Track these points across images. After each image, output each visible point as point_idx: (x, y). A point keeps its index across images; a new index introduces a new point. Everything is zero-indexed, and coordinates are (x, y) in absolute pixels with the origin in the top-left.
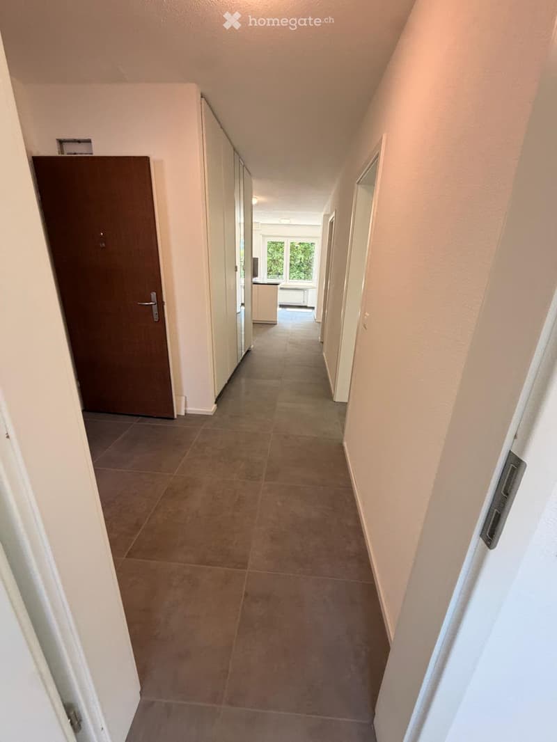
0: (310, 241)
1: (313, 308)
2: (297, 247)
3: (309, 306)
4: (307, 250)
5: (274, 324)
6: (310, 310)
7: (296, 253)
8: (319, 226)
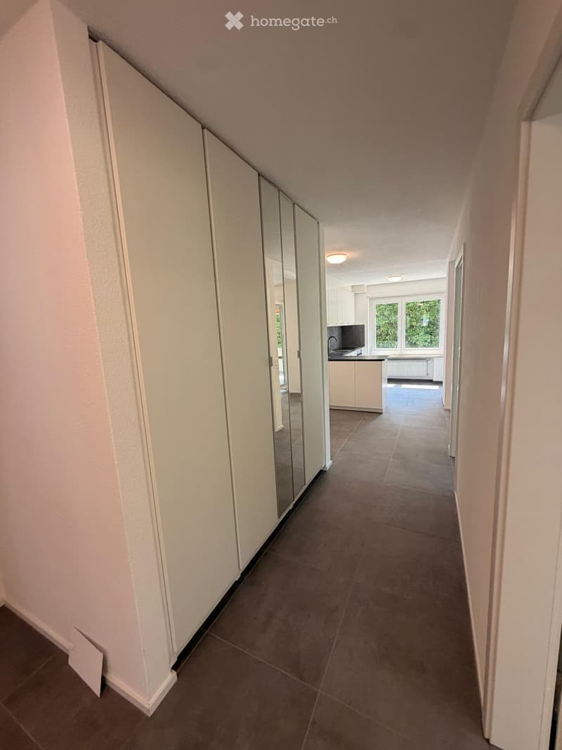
0: (435, 298)
1: (440, 383)
2: (420, 306)
3: (435, 380)
4: (432, 308)
5: (378, 413)
6: (436, 387)
7: (418, 314)
8: (444, 278)
